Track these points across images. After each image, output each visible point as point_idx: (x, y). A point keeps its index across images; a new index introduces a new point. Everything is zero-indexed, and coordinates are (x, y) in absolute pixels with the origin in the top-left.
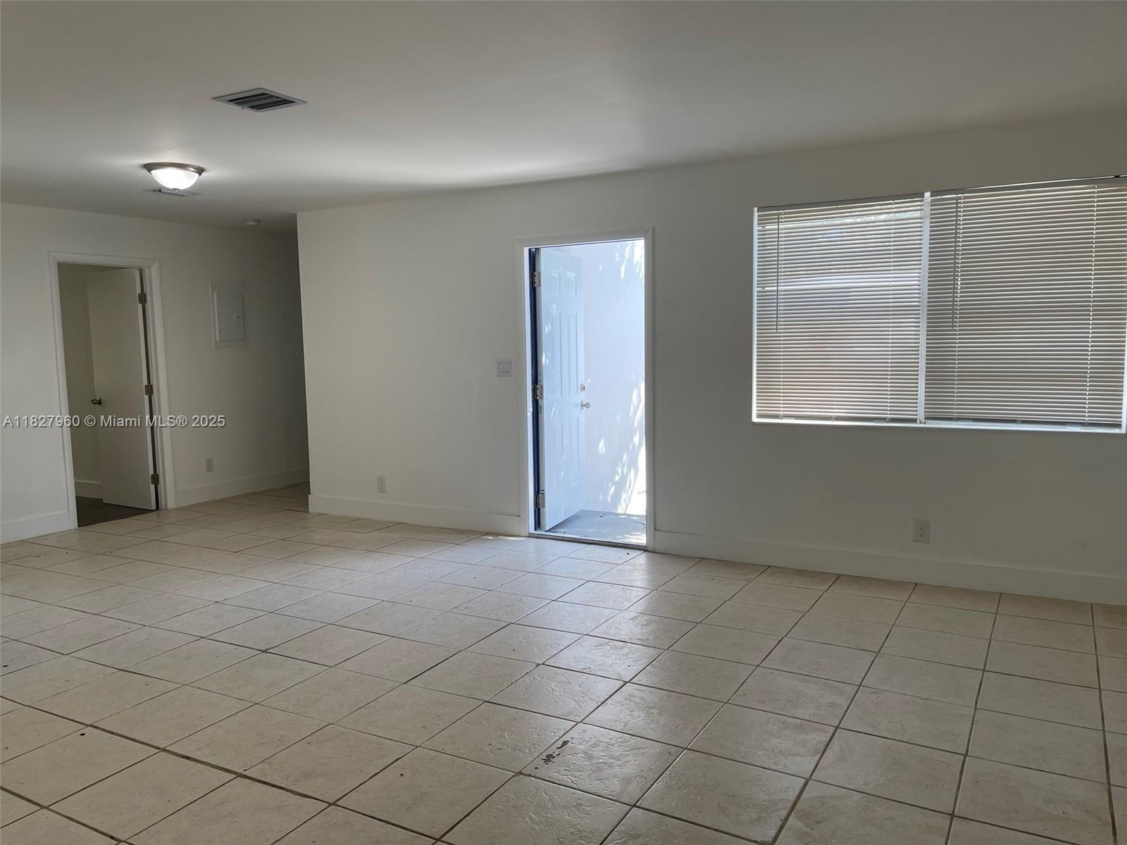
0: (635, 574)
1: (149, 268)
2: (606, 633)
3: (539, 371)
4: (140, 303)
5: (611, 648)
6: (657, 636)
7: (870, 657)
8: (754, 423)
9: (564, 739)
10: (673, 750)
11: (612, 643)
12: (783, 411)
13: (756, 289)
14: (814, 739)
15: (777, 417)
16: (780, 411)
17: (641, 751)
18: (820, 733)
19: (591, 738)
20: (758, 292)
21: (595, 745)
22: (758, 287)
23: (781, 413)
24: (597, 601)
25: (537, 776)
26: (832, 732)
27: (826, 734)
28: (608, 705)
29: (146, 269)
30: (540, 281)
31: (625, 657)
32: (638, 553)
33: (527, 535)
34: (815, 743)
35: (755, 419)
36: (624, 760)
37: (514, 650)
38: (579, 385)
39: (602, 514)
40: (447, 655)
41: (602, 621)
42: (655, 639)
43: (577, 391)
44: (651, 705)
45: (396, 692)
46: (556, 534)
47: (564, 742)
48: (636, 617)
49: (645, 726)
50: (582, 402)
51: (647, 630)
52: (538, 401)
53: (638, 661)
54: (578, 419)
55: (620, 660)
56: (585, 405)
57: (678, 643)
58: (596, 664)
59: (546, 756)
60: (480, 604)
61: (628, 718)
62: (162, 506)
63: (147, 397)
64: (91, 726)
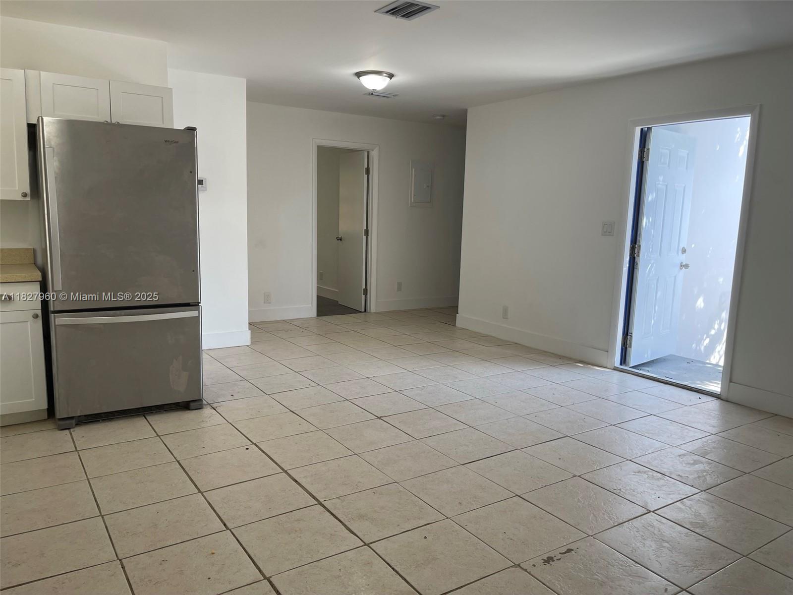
0: (699, 417)
2: (649, 463)
3: (639, 233)
4: (366, 174)
5: (649, 477)
6: (699, 477)
9: (571, 546)
10: (672, 588)
11: (651, 473)
17: (638, 580)
21: (596, 561)
24: (652, 434)
25: (532, 572)
28: (624, 528)
29: (372, 151)
30: (648, 156)
31: (658, 489)
32: (710, 399)
33: (613, 367)
37: (560, 459)
38: (681, 248)
39: (690, 361)
40: (504, 450)
41: (650, 451)
42: (695, 478)
43: (678, 254)
44: (666, 539)
45: (453, 470)
46: (638, 371)
47: (568, 550)
48: (684, 455)
49: (653, 557)
50: (682, 263)
51: (690, 469)
52: (634, 258)
53: (670, 494)
54: (675, 277)
55: (653, 489)
56: (684, 266)
57: (717, 488)
58: (628, 488)
59: (548, 558)
60: (549, 415)
61: (638, 544)
62: (368, 310)
63: (365, 238)
64: (255, 444)
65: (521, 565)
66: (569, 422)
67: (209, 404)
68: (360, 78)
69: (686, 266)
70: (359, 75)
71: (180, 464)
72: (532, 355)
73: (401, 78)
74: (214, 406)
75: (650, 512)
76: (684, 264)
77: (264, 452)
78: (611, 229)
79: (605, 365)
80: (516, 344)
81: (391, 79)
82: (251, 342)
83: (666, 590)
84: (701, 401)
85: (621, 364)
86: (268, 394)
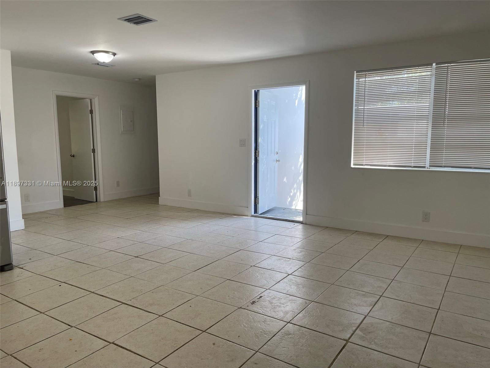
0: (296, 232)
1: (94, 99)
2: (282, 255)
3: (257, 145)
4: (90, 114)
5: (284, 261)
6: (304, 257)
7: (399, 269)
8: (352, 168)
9: (261, 295)
10: (308, 302)
11: (284, 259)
12: (365, 162)
14: (370, 300)
15: (362, 165)
16: (363, 162)
17: (293, 301)
19: (272, 295)
20: (355, 109)
21: (274, 298)
22: (355, 107)
23: (364, 163)
24: (279, 242)
25: (248, 309)
28: (281, 283)
29: (93, 100)
30: (259, 105)
31: (289, 265)
32: (298, 224)
33: (251, 215)
35: (352, 166)
36: (286, 305)
37: (242, 260)
38: (276, 151)
39: (284, 209)
40: (213, 261)
41: (281, 250)
42: (303, 258)
43: (275, 155)
44: (299, 284)
45: (190, 274)
46: (264, 216)
47: (260, 297)
48: (296, 249)
49: (296, 292)
50: (277, 159)
51: (300, 254)
52: (256, 157)
53: (295, 266)
55: (288, 265)
57: (313, 260)
58: (277, 267)
59: (252, 302)
60: (228, 242)
61: (289, 288)
62: (98, 200)
63: (92, 154)
64: (64, 282)
65: (242, 307)
66: (239, 243)
67: (17, 266)
68: (94, 55)
69: (279, 161)
70: (93, 52)
71: (17, 301)
72: (208, 215)
73: (120, 56)
74: (20, 266)
75: (289, 275)
77: (72, 285)
78: (244, 143)
79: (247, 215)
81: (114, 56)
83: (306, 303)
84: (295, 226)
85: (254, 214)
86: (56, 255)
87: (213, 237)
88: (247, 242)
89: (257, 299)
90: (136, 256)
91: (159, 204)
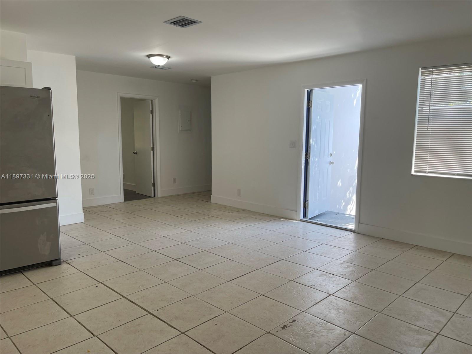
0: (346, 243)
2: (326, 269)
3: (309, 146)
4: (151, 114)
5: (327, 277)
6: (351, 274)
7: (463, 298)
8: (412, 175)
10: (347, 333)
11: (328, 275)
12: (428, 170)
13: (418, 109)
14: (424, 339)
15: (425, 172)
16: (427, 169)
17: (331, 331)
18: (428, 336)
19: (307, 320)
20: (419, 110)
21: (308, 324)
22: (419, 108)
23: (427, 170)
24: (325, 254)
25: (277, 335)
26: (434, 336)
27: (432, 337)
28: (319, 305)
29: (154, 100)
30: (312, 105)
31: (332, 282)
32: (350, 233)
33: (299, 220)
34: (424, 340)
35: (413, 173)
36: (320, 334)
37: (281, 272)
38: (329, 153)
39: (337, 214)
40: (250, 270)
41: (325, 263)
42: (349, 275)
43: (328, 156)
44: (340, 308)
45: (224, 285)
46: (313, 221)
47: (293, 320)
48: (342, 263)
49: (335, 318)
50: (330, 161)
51: (346, 271)
52: (307, 159)
53: (338, 285)
54: (327, 169)
55: (330, 283)
56: (331, 163)
57: (361, 279)
58: (318, 284)
59: (283, 326)
60: (271, 249)
61: (327, 313)
62: (156, 196)
63: (152, 152)
64: (102, 283)
65: (271, 332)
66: (282, 251)
67: (65, 261)
68: (150, 58)
69: (333, 163)
70: (149, 56)
71: (54, 301)
72: (256, 216)
73: (174, 59)
74: (69, 262)
75: (330, 295)
76: (331, 162)
77: (108, 287)
78: (294, 145)
79: (295, 219)
80: (246, 210)
81: (168, 59)
82: (85, 220)
83: (345, 334)
84: (345, 234)
85: (303, 218)
86: (103, 252)
87: (256, 242)
88: (290, 251)
89: (290, 323)
90: (175, 259)
91: (210, 202)
